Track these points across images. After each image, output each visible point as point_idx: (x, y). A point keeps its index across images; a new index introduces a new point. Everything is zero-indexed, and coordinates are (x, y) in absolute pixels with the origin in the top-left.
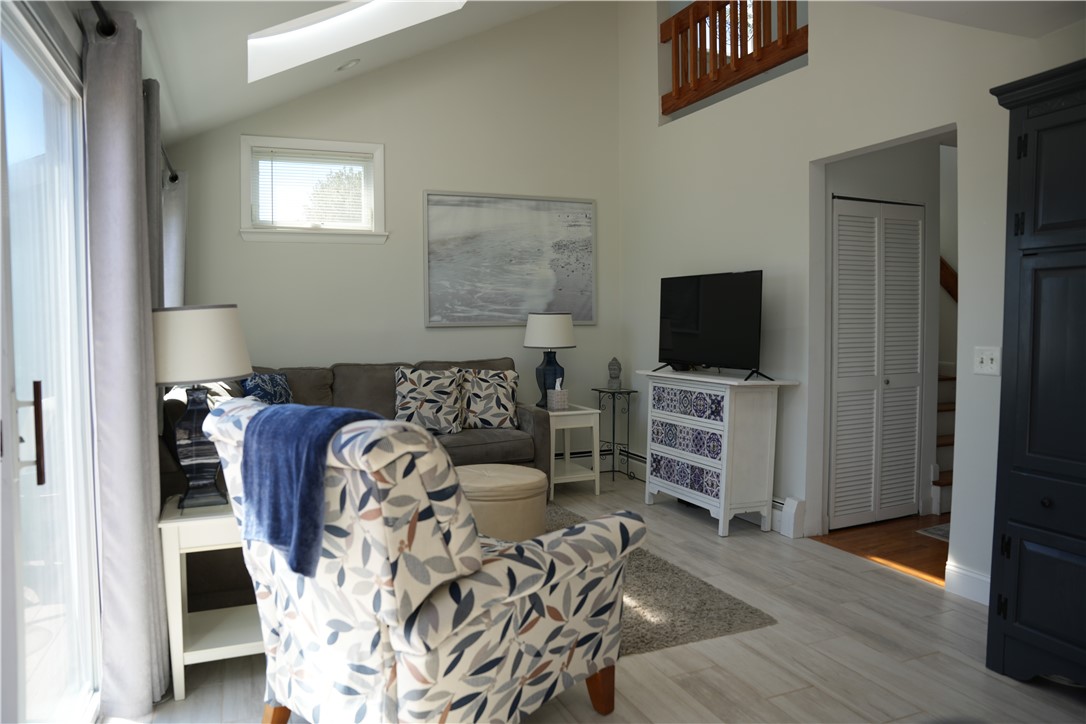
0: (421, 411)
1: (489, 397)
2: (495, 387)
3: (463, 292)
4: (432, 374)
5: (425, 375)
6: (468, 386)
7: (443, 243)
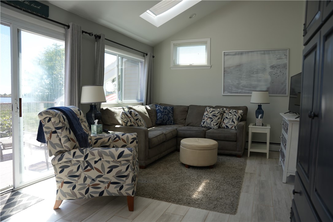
0: (207, 121)
1: (230, 118)
2: (233, 115)
3: (235, 84)
4: (214, 110)
5: (212, 109)
6: (225, 114)
7: (229, 68)
